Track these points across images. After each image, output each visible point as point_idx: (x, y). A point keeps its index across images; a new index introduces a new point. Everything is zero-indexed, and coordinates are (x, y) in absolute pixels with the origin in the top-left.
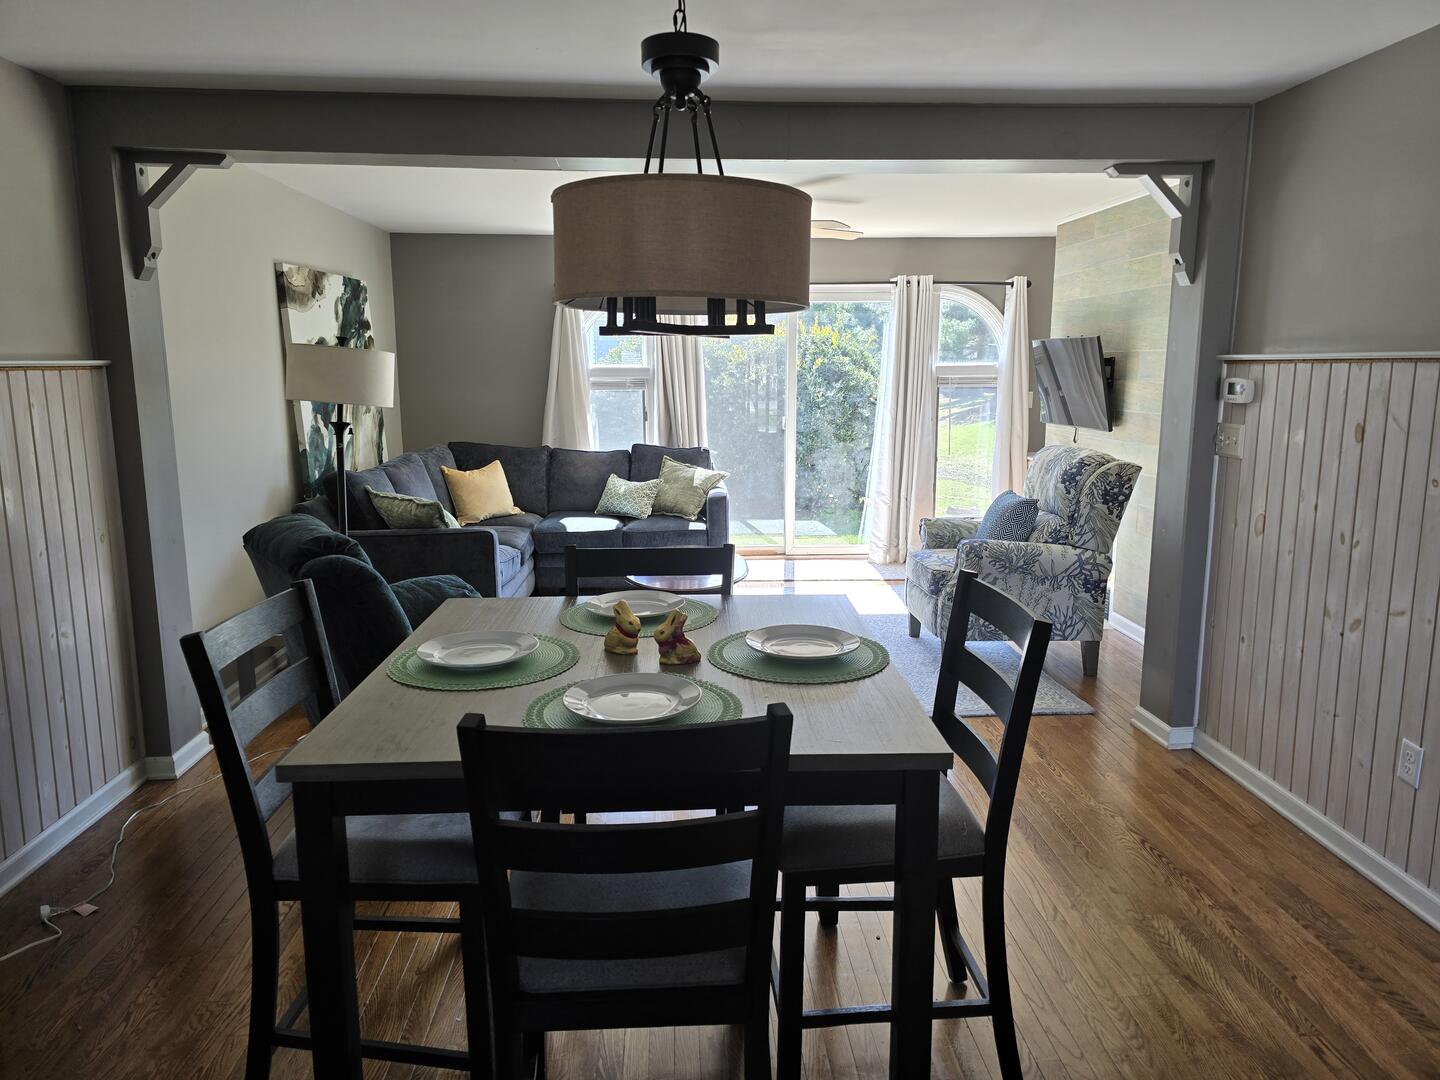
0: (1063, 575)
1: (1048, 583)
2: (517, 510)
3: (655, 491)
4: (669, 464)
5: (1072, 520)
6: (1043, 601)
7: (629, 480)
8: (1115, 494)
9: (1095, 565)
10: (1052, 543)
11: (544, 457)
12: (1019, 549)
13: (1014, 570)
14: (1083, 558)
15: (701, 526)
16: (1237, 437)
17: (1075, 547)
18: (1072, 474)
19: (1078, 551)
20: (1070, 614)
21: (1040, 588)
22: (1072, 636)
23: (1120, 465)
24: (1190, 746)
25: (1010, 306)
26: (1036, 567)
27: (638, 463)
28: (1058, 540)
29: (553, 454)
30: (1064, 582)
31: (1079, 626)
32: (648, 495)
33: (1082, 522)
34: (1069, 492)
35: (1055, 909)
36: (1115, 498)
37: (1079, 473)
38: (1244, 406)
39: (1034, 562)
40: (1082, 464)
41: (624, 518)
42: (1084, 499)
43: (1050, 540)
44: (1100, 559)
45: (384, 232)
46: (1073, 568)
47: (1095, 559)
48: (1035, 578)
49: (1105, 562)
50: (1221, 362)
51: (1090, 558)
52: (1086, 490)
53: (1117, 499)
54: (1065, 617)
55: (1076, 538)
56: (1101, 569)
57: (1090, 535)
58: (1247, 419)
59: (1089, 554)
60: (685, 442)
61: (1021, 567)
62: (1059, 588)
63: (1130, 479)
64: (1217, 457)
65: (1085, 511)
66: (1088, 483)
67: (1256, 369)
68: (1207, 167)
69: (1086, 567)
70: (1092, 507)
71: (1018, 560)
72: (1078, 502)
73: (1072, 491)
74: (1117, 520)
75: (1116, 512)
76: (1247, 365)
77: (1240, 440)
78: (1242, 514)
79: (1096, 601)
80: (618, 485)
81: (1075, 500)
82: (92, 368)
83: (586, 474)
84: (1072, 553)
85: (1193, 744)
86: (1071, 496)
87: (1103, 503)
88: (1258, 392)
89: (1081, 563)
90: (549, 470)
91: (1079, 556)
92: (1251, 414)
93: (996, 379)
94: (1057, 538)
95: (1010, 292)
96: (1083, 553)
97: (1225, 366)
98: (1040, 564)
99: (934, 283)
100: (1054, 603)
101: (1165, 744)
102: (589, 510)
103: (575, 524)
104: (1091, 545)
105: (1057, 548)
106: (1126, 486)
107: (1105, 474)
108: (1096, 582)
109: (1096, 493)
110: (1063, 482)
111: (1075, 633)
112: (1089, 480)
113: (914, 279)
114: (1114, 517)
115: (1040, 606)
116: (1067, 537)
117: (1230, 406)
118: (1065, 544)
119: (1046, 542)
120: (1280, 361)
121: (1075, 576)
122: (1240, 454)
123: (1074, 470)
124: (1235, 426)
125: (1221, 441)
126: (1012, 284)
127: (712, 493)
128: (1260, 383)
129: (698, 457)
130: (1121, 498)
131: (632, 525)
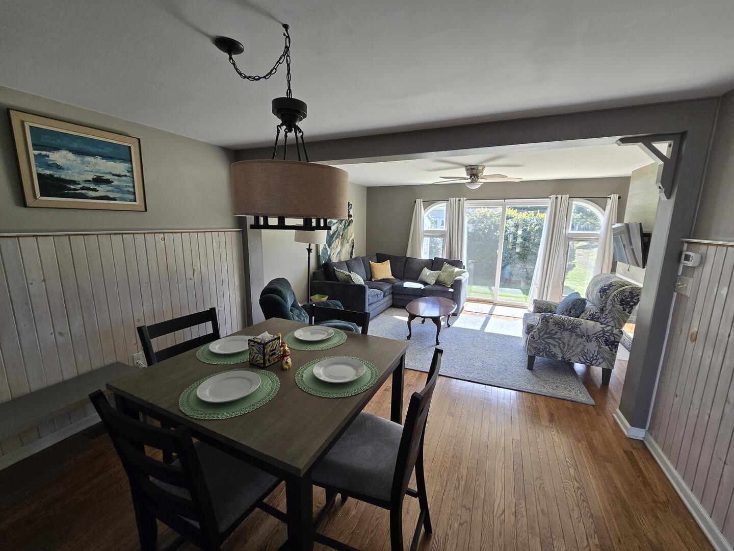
0: (593, 336)
1: (585, 338)
2: (393, 277)
3: (437, 275)
4: (446, 265)
5: (602, 310)
6: (581, 346)
7: (431, 270)
8: (628, 301)
9: (612, 334)
10: (590, 320)
11: (404, 260)
12: (569, 320)
13: (565, 330)
14: (605, 329)
15: (451, 290)
16: (687, 285)
17: (602, 324)
18: (605, 289)
19: (603, 326)
20: (596, 354)
21: (580, 340)
22: (597, 364)
23: (632, 288)
24: (642, 439)
25: (608, 208)
26: (578, 330)
27: (435, 264)
28: (594, 319)
29: (407, 259)
30: (594, 339)
31: (601, 360)
32: (434, 276)
33: (607, 312)
34: (602, 297)
35: (504, 511)
36: (628, 303)
37: (608, 289)
38: (693, 268)
39: (577, 328)
40: (611, 285)
41: (425, 284)
42: (609, 302)
43: (589, 318)
44: (615, 331)
45: (365, 187)
46: (599, 333)
47: (612, 331)
48: (577, 335)
49: (618, 333)
50: (683, 243)
51: (609, 330)
52: (611, 298)
53: (629, 304)
54: (593, 355)
55: (603, 320)
56: (615, 336)
57: (611, 319)
58: (694, 275)
59: (609, 328)
60: (454, 258)
61: (570, 329)
62: (591, 341)
63: (638, 295)
64: (675, 294)
65: (609, 307)
66: (613, 295)
67: (703, 248)
68: (683, 135)
69: (606, 334)
70: (613, 306)
71: (568, 325)
72: (606, 303)
73: (603, 297)
74: (628, 314)
75: (627, 310)
76: (698, 245)
77: (688, 286)
78: (685, 328)
79: (612, 350)
80: (426, 272)
81: (605, 302)
82: (237, 231)
83: (416, 266)
84: (599, 326)
85: (644, 438)
86: (603, 299)
87: (620, 305)
88: (703, 261)
89: (604, 332)
90: (405, 265)
91: (603, 328)
92: (697, 274)
93: (598, 239)
94: (593, 318)
95: (609, 201)
96: (606, 327)
97: (686, 245)
98: (580, 329)
99: (569, 198)
100: (587, 348)
101: (626, 433)
102: (415, 280)
103: (408, 284)
104: (612, 324)
105: (591, 323)
106: (635, 298)
107: (623, 291)
108: (612, 341)
109: (616, 299)
110: (600, 292)
111: (598, 363)
112: (613, 293)
113: (559, 196)
114: (626, 312)
115: (579, 348)
116: (599, 318)
117: (685, 267)
118: (597, 321)
119: (587, 319)
120: (717, 245)
121: (600, 338)
122: (688, 294)
123: (606, 287)
124: (686, 278)
125: (678, 285)
126: (610, 198)
127: (458, 278)
128: (704, 257)
129: (458, 264)
130: (631, 304)
131: (427, 287)
